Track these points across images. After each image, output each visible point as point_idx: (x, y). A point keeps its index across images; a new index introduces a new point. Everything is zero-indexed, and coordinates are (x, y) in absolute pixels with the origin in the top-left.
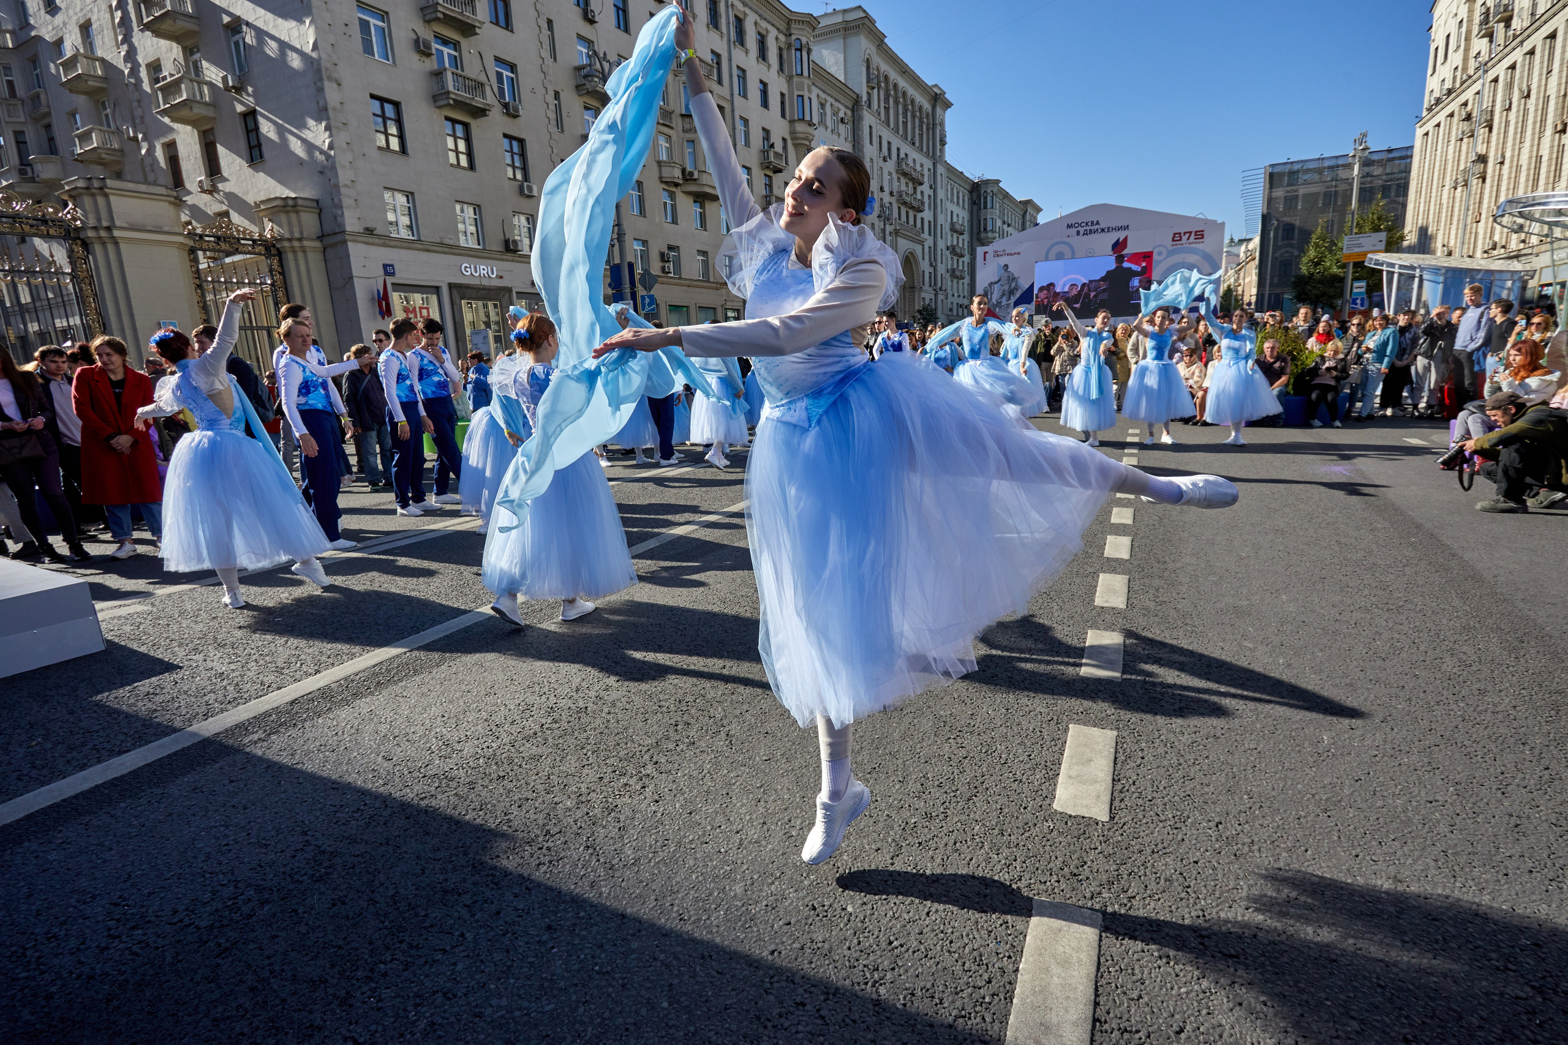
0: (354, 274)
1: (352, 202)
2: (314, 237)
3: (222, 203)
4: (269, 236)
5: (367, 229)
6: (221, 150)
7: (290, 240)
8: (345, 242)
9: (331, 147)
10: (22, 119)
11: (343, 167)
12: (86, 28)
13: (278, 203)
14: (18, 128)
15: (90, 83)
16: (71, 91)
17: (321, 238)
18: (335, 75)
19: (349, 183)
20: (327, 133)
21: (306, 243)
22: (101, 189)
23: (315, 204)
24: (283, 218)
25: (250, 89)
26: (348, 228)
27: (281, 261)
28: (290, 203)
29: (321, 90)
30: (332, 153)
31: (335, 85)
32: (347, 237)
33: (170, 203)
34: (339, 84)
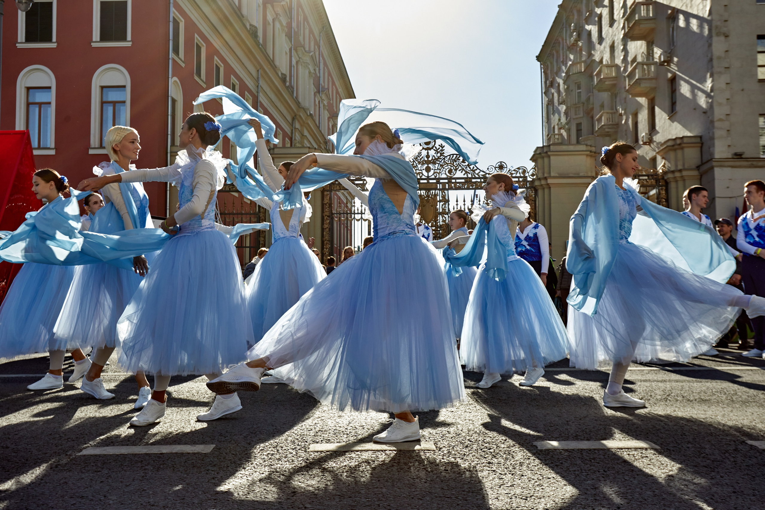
0: (717, 195)
1: (724, 133)
2: (694, 167)
3: (655, 151)
4: (661, 171)
5: (736, 154)
6: (657, 109)
7: (673, 172)
8: (712, 168)
9: (712, 90)
10: (581, 115)
11: (720, 104)
12: (612, 48)
13: (670, 143)
14: (579, 121)
15: (607, 83)
16: (599, 91)
17: (698, 168)
18: (725, 30)
19: (722, 117)
20: (711, 79)
21: (685, 173)
22: (546, 152)
23: (698, 140)
24: (672, 155)
25: (675, 59)
26: (717, 156)
27: (667, 191)
28: (678, 142)
29: (710, 45)
30: (712, 94)
31: (722, 38)
32: (714, 164)
33: (587, 155)
34: (727, 37)
